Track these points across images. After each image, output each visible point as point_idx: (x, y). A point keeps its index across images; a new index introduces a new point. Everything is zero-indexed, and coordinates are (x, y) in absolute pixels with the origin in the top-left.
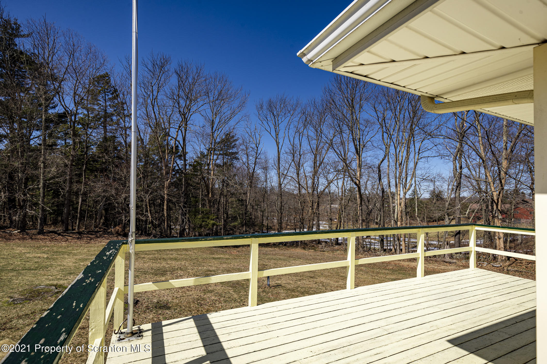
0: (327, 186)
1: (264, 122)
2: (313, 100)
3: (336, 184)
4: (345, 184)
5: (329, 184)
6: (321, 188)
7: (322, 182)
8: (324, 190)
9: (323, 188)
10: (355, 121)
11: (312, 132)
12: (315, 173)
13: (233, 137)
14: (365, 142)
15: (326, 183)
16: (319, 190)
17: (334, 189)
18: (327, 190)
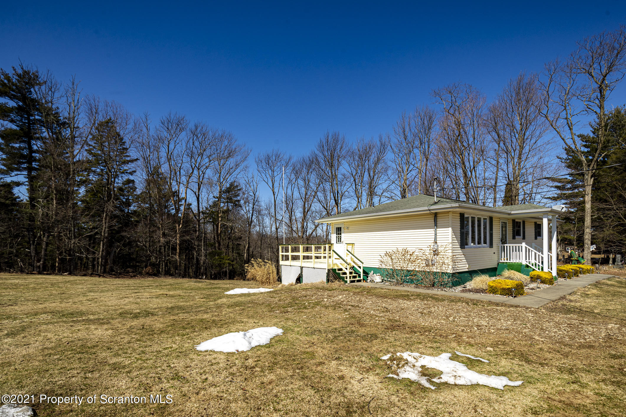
0: (314, 230)
1: (263, 174)
2: (302, 158)
3: (321, 228)
4: (328, 228)
5: (316, 227)
6: (309, 231)
7: (310, 227)
8: (312, 233)
9: (311, 231)
10: (334, 177)
11: (301, 182)
12: (304, 218)
13: (237, 186)
14: (343, 192)
15: (314, 227)
16: (308, 234)
17: (320, 232)
18: (314, 233)
